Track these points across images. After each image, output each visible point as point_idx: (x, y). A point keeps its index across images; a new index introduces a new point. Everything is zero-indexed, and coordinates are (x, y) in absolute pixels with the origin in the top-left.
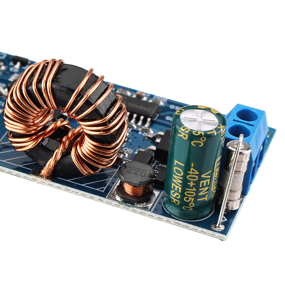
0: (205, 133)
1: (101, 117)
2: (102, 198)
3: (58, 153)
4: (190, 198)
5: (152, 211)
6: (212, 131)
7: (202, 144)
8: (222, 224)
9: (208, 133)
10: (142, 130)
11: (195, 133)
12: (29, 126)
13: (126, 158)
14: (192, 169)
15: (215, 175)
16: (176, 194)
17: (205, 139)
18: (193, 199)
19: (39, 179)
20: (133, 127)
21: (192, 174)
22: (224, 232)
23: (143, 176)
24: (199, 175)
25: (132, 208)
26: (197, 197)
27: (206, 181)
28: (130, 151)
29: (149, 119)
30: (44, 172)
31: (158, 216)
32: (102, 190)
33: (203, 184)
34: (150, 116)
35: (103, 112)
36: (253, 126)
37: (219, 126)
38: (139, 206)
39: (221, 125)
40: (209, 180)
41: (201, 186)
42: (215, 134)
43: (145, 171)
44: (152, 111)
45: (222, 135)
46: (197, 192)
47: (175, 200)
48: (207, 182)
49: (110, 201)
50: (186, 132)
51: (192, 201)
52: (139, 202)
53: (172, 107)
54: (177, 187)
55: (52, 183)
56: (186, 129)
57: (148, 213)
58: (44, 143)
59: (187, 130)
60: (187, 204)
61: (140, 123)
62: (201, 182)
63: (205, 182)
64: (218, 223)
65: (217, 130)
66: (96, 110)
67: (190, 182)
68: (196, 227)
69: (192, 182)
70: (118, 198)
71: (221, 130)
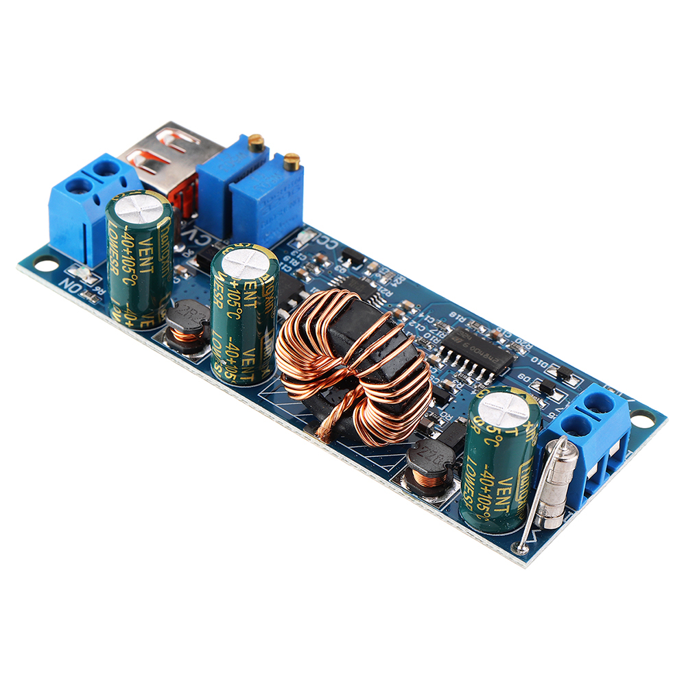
0: (503, 431)
1: (387, 381)
2: (384, 481)
3: (337, 411)
4: (485, 507)
5: (442, 510)
6: (514, 429)
7: (498, 444)
8: (526, 546)
9: (507, 432)
10: (477, 389)
11: (489, 428)
12: (305, 371)
13: (439, 428)
14: (486, 472)
15: (521, 483)
16: (469, 497)
17: (502, 439)
18: (488, 509)
19: (313, 439)
20: (467, 383)
21: (486, 478)
22: (526, 558)
23: (435, 463)
24: (496, 481)
25: (417, 502)
26: (493, 507)
27: (506, 489)
28: (449, 418)
29: (492, 375)
30: (319, 431)
31: (448, 518)
32: (388, 468)
33: (501, 492)
34: (495, 371)
35: (389, 374)
36: (599, 420)
37: (526, 423)
38: (427, 500)
39: (529, 422)
40: (510, 489)
41: (498, 494)
42: (517, 434)
43: (443, 456)
44: (498, 363)
45: (527, 437)
46: (494, 500)
47: (467, 504)
48: (507, 491)
49: (393, 486)
50: (479, 425)
51: (487, 510)
52: (427, 496)
53: (534, 359)
54: (469, 489)
55: (328, 448)
56: (480, 421)
57: (437, 512)
58: (325, 394)
59: (481, 423)
60: (482, 513)
61: (479, 378)
62: (499, 490)
63: (504, 490)
64: (521, 544)
65: (521, 429)
66: (380, 371)
67: (484, 486)
68: (491, 544)
69: (486, 487)
70: (404, 484)
71: (527, 430)
